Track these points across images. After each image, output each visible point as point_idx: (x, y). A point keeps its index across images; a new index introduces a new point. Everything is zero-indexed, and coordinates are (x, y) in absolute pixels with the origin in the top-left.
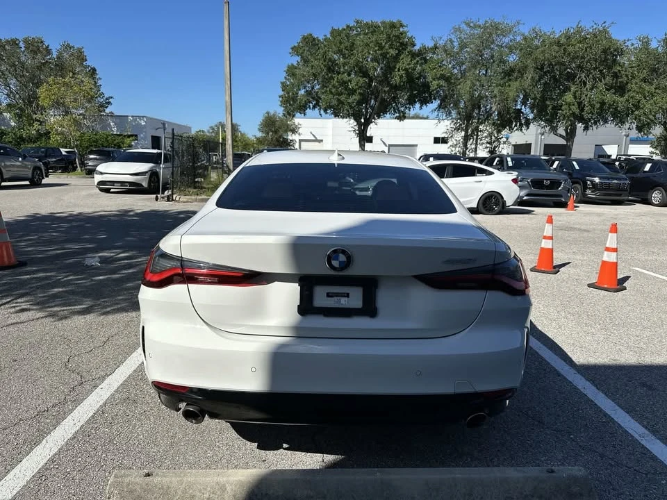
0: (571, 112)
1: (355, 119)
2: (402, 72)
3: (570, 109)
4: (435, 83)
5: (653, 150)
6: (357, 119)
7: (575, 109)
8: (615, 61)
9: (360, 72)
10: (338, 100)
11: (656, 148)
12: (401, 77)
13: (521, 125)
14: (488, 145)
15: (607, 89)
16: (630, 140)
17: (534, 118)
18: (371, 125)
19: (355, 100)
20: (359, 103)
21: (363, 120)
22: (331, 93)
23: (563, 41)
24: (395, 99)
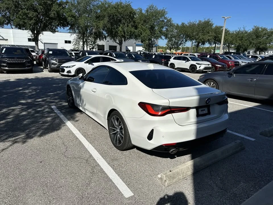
0: (121, 34)
1: (32, 31)
2: (54, 12)
3: (121, 33)
4: (70, 18)
5: (143, 49)
6: (33, 32)
7: (123, 33)
8: (133, 16)
9: (33, 9)
10: (24, 22)
11: (144, 48)
12: (54, 14)
13: (103, 38)
14: (91, 46)
15: (132, 27)
16: (136, 45)
17: (108, 36)
18: (40, 34)
19: (33, 22)
20: (35, 24)
21: (35, 32)
22: (19, 18)
23: (116, 7)
24: (50, 24)
